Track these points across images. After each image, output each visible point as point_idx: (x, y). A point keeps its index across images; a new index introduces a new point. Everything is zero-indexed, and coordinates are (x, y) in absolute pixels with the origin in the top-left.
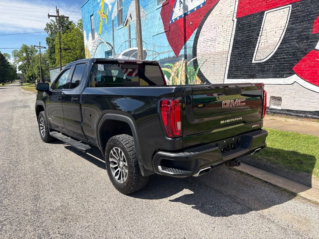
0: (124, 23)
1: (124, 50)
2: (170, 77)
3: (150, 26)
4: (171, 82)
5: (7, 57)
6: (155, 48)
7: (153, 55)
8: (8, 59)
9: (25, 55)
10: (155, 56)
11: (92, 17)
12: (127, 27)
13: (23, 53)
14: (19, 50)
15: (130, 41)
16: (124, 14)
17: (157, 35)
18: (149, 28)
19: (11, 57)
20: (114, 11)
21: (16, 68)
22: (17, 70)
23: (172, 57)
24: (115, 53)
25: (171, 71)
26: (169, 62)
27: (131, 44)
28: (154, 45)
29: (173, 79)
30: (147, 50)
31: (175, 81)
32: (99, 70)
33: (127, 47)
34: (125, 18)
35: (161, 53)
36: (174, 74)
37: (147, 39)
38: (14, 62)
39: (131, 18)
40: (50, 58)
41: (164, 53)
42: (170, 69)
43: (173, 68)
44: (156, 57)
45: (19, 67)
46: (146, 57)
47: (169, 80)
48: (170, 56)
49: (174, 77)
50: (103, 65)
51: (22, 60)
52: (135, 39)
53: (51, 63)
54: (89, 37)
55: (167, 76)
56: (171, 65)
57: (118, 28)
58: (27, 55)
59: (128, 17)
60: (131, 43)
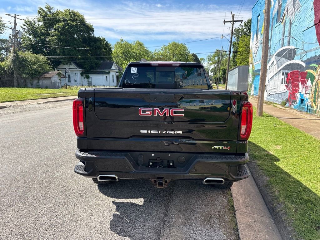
0: (281, 20)
1: (277, 50)
2: (314, 81)
3: (302, 19)
4: (314, 87)
5: (202, 61)
6: (303, 45)
7: (302, 53)
8: (203, 63)
9: (217, 59)
10: (302, 55)
11: (259, 17)
12: (283, 24)
13: (215, 57)
14: (212, 54)
15: (284, 39)
16: (282, 9)
17: (307, 29)
18: (301, 23)
19: (206, 61)
20: (275, 7)
21: (209, 71)
22: (210, 72)
23: (318, 56)
24: (270, 54)
25: (315, 73)
26: (314, 62)
27: (284, 43)
28: (303, 41)
29: (317, 84)
30: (296, 48)
31: (318, 87)
32: (131, 72)
33: (280, 46)
34: (282, 13)
35: (308, 52)
36: (318, 77)
37: (298, 36)
38: (207, 65)
39: (287, 13)
40: (233, 61)
41: (311, 51)
42: (314, 71)
43: (317, 69)
44: (303, 57)
45: (212, 70)
46: (295, 56)
47: (312, 85)
48: (316, 55)
49: (317, 81)
50: (136, 68)
51: (214, 64)
52: (288, 36)
53: (233, 65)
54: (254, 38)
55: (310, 80)
56: (316, 66)
57: (276, 26)
58: (219, 58)
59: (285, 13)
60: (284, 41)
